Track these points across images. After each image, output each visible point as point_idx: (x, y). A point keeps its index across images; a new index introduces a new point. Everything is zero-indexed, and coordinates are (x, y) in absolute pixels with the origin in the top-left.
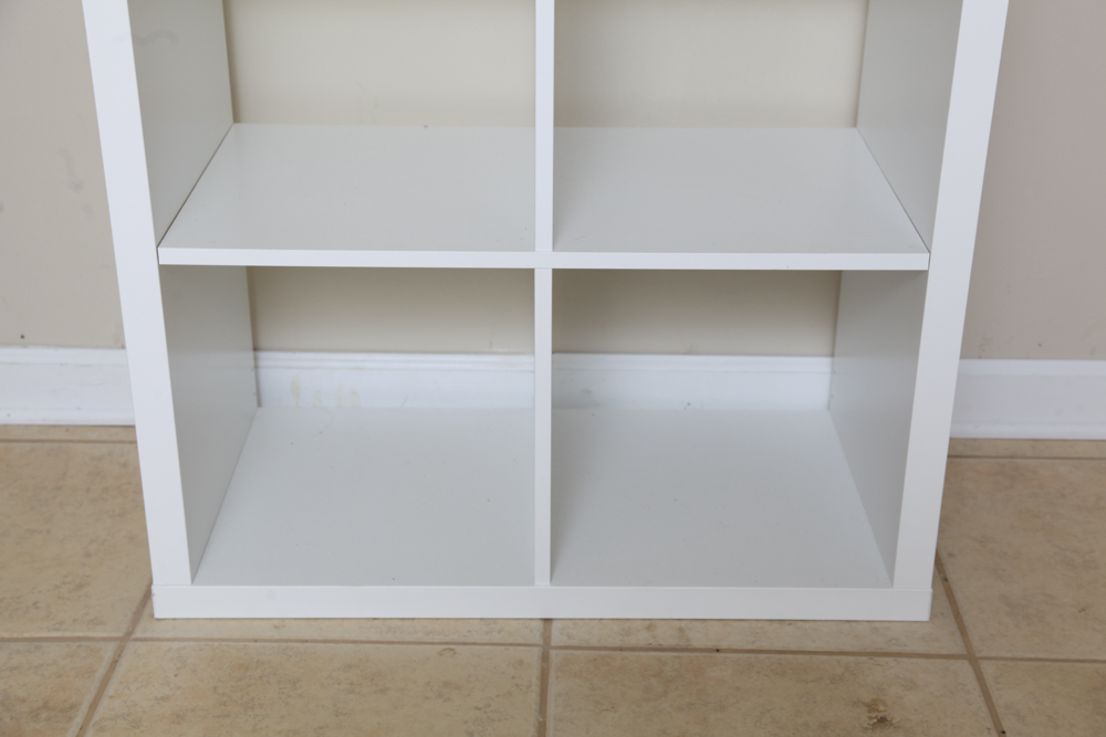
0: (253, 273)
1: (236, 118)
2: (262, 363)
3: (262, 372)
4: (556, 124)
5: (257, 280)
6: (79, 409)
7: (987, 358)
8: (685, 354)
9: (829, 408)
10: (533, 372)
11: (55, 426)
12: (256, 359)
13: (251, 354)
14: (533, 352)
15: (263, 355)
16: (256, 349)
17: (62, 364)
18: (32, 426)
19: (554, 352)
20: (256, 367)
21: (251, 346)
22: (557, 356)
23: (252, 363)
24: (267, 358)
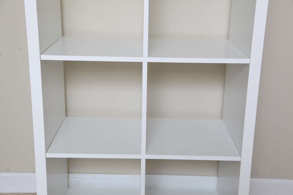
0: (68, 159)
1: (66, 116)
2: (70, 176)
3: (70, 179)
4: (147, 117)
5: (69, 161)
6: (21, 189)
7: (257, 178)
8: (179, 175)
9: (217, 190)
10: (140, 179)
11: (15, 193)
12: (68, 175)
13: (67, 174)
14: (140, 174)
15: (70, 174)
16: (68, 173)
17: (18, 177)
18: (9, 193)
19: (146, 174)
20: (68, 178)
21: (67, 172)
22: (146, 175)
23: (67, 177)
24: (71, 175)
